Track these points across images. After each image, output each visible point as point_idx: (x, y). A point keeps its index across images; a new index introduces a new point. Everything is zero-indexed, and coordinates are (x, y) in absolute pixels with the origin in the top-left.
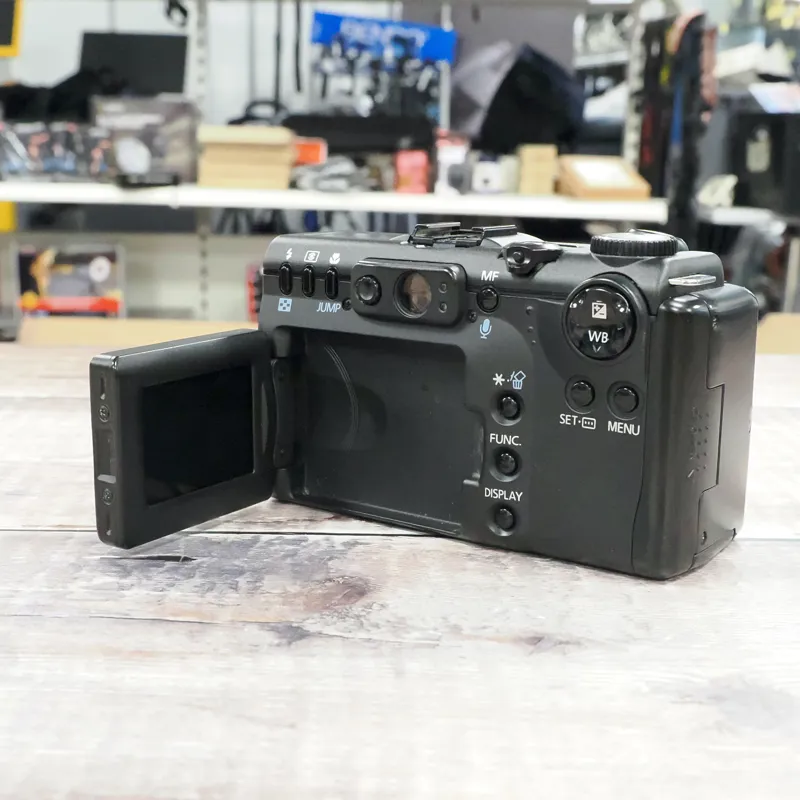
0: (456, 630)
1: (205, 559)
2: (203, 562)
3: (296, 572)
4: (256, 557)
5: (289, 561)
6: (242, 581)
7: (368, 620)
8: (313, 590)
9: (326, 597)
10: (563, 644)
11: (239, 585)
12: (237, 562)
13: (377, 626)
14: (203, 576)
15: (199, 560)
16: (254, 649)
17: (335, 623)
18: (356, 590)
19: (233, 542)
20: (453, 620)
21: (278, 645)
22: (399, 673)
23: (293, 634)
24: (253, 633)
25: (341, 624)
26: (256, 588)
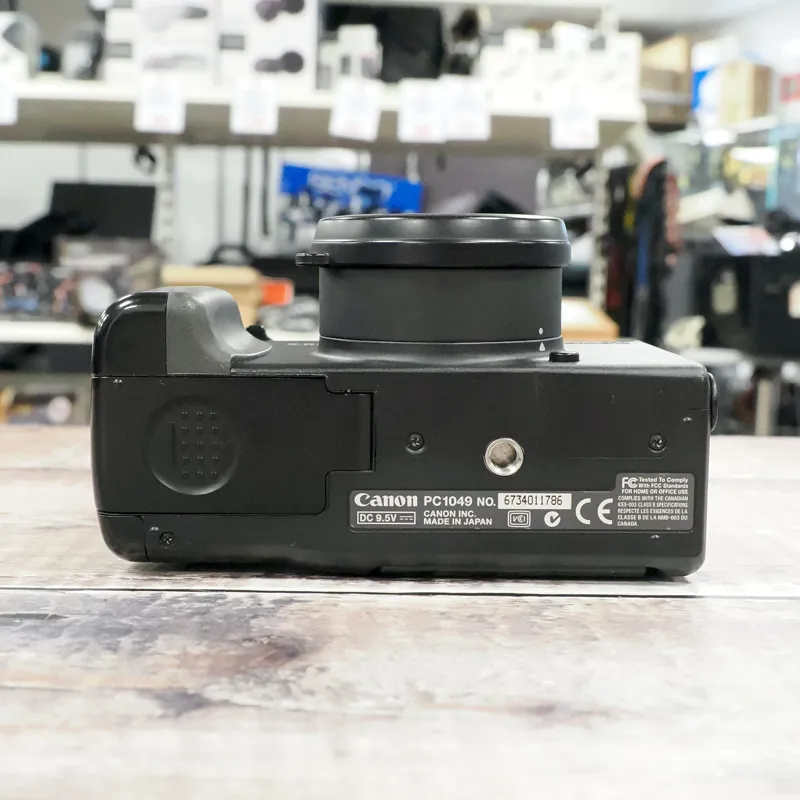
0: (427, 698)
1: (77, 617)
2: (75, 621)
3: (206, 631)
4: (150, 616)
5: (196, 619)
6: (126, 642)
7: (299, 686)
8: (224, 650)
9: (243, 659)
10: (583, 715)
11: (121, 645)
12: (124, 621)
13: (311, 693)
14: (73, 636)
15: (72, 618)
16: (124, 722)
17: (249, 690)
18: (287, 651)
19: (125, 600)
20: (421, 686)
21: (163, 717)
22: (341, 754)
23: (185, 703)
24: (127, 702)
25: (259, 691)
26: (143, 649)
